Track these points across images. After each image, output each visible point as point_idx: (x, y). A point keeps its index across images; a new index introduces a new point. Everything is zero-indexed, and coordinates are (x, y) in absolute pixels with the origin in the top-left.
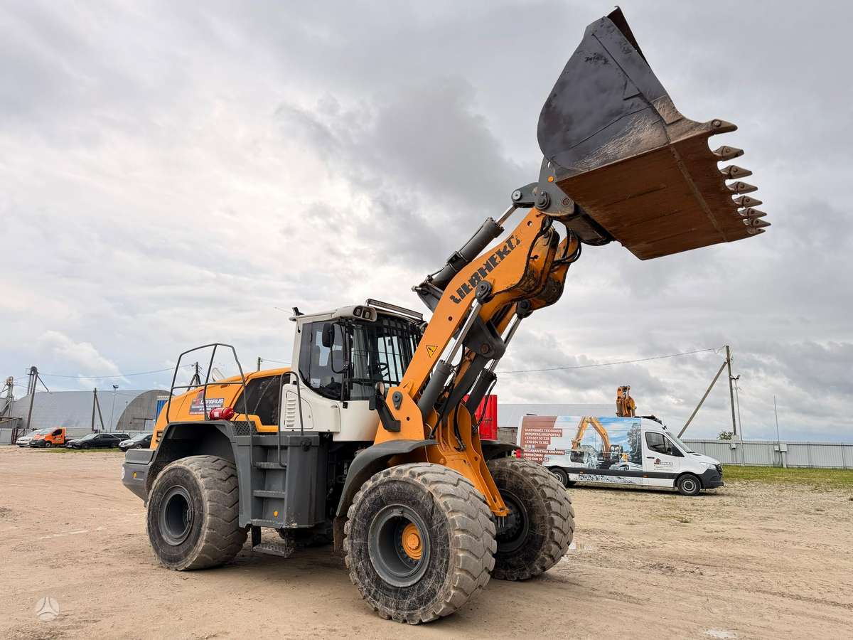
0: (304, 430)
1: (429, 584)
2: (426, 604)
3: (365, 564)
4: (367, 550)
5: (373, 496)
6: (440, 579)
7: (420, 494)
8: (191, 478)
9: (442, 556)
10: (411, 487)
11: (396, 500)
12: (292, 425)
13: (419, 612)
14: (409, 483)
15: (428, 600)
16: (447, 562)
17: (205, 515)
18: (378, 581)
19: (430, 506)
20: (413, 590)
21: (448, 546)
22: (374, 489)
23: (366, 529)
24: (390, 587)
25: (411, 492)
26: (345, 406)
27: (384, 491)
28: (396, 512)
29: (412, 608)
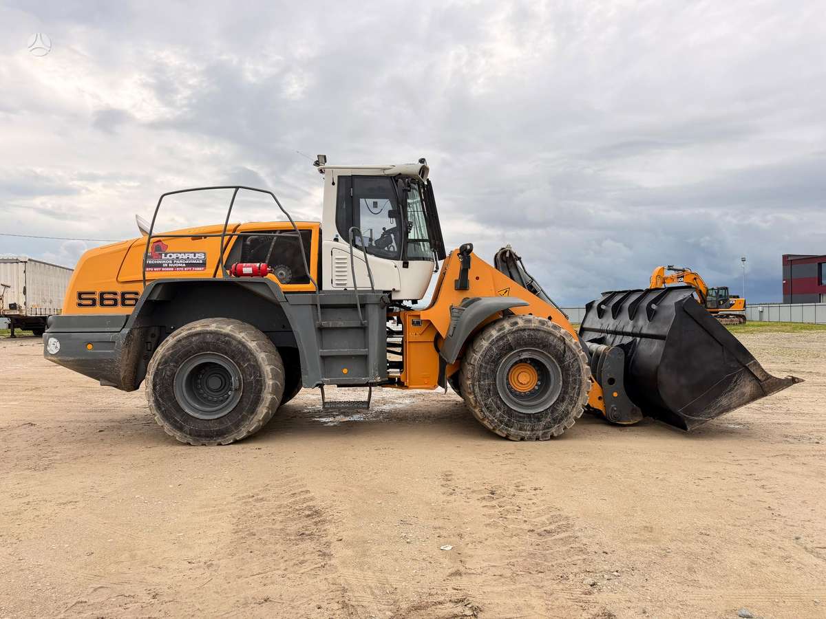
0: (358, 289)
1: (562, 407)
2: (559, 422)
3: (495, 400)
4: (495, 388)
5: (501, 343)
6: (573, 402)
7: (551, 338)
8: (234, 343)
9: (575, 383)
10: (542, 334)
11: (526, 345)
12: (345, 284)
13: (553, 430)
14: (539, 330)
15: (562, 419)
16: (579, 388)
17: (267, 380)
18: (509, 412)
19: (563, 347)
20: (547, 414)
21: (579, 376)
22: (501, 338)
23: (494, 372)
24: (522, 415)
25: (542, 338)
26: (406, 265)
27: (514, 338)
28: (526, 355)
29: (547, 427)
